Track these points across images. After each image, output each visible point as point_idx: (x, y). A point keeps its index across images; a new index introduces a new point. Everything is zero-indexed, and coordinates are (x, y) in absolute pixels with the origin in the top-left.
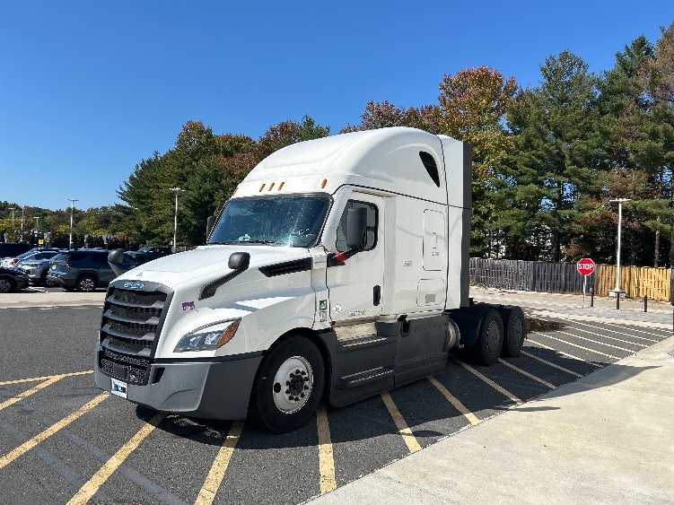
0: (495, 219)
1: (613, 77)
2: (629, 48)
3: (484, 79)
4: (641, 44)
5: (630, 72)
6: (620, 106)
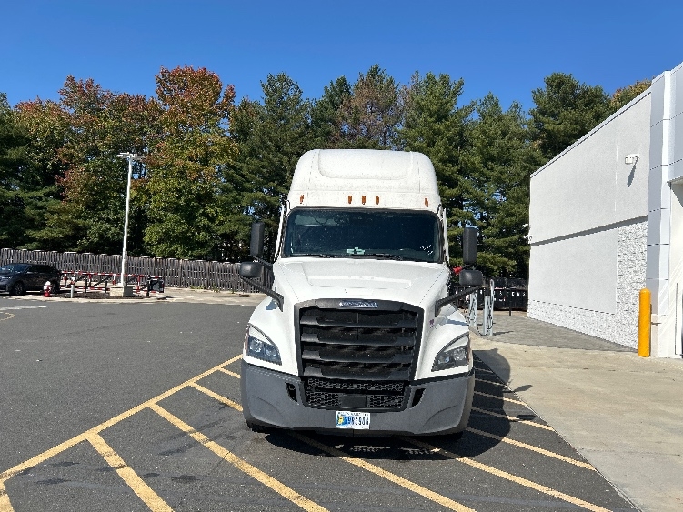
0: (221, 223)
1: (323, 107)
2: (334, 84)
3: (206, 80)
4: (342, 83)
5: (335, 106)
6: (329, 133)
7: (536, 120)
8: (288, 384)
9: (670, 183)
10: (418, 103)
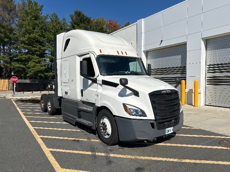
7: (72, 25)
8: (151, 123)
9: (143, 51)
10: (26, 11)
